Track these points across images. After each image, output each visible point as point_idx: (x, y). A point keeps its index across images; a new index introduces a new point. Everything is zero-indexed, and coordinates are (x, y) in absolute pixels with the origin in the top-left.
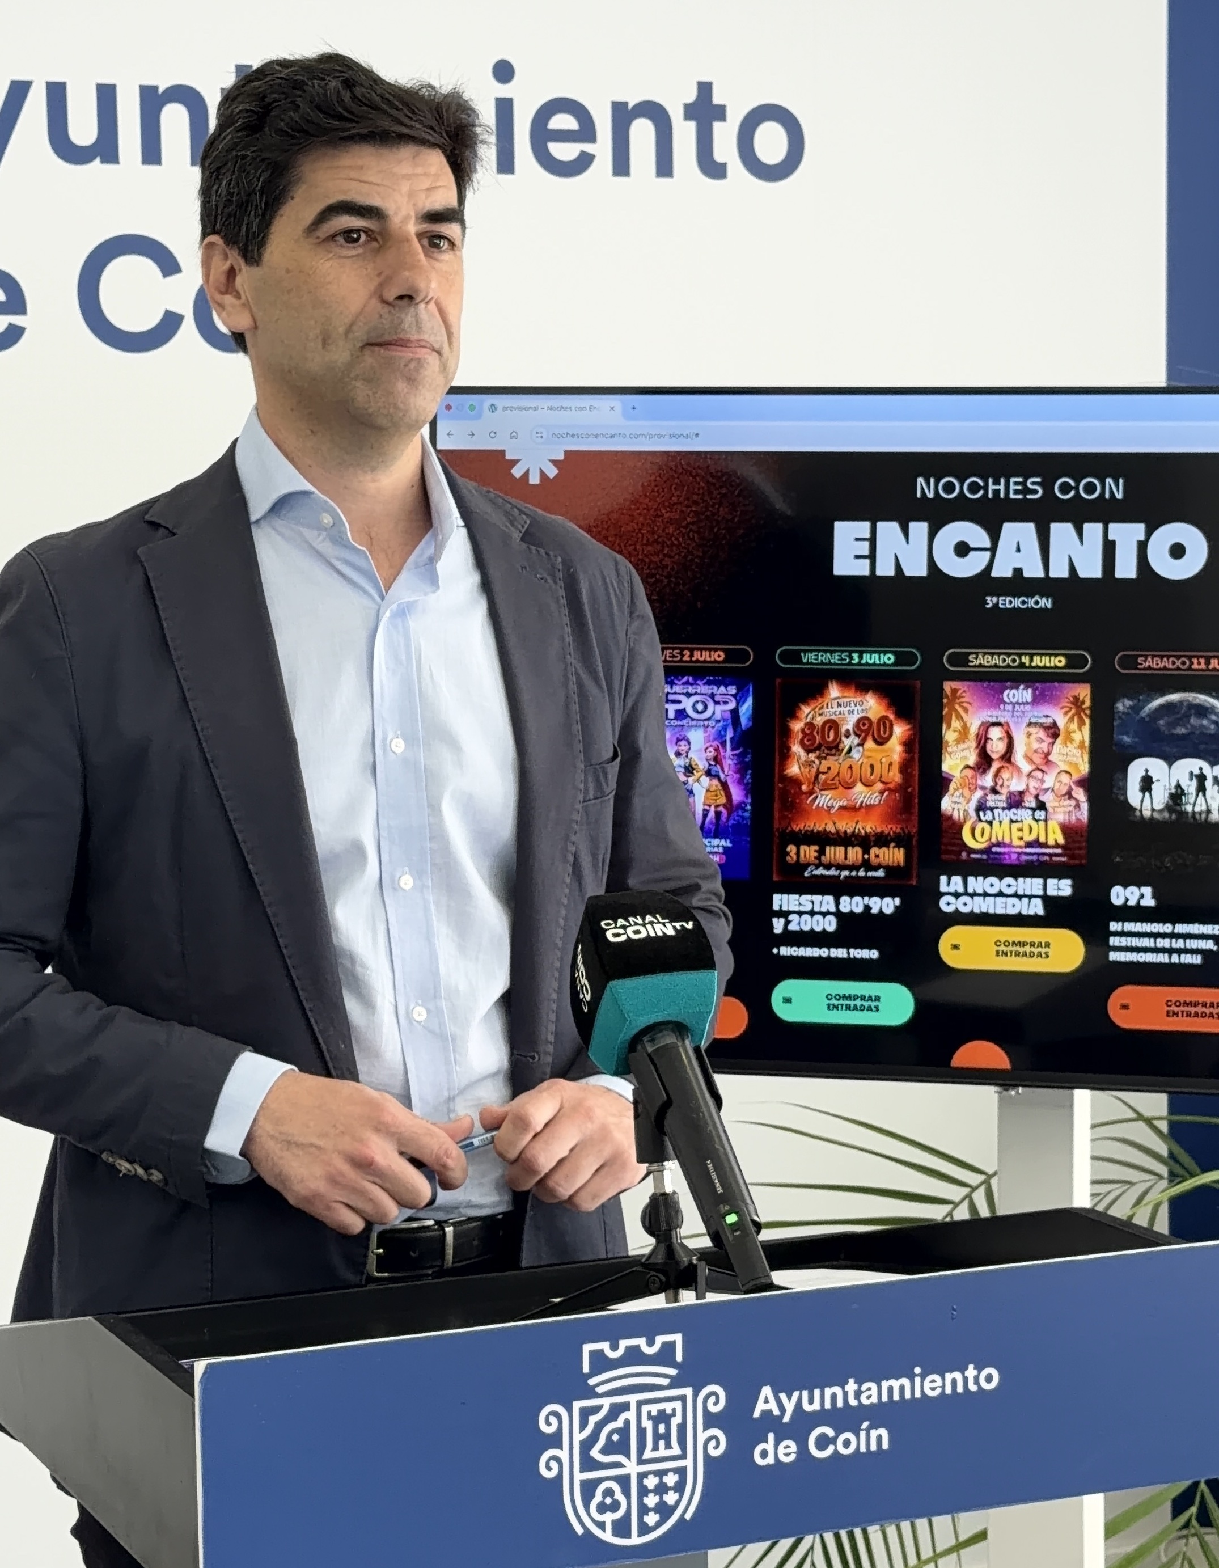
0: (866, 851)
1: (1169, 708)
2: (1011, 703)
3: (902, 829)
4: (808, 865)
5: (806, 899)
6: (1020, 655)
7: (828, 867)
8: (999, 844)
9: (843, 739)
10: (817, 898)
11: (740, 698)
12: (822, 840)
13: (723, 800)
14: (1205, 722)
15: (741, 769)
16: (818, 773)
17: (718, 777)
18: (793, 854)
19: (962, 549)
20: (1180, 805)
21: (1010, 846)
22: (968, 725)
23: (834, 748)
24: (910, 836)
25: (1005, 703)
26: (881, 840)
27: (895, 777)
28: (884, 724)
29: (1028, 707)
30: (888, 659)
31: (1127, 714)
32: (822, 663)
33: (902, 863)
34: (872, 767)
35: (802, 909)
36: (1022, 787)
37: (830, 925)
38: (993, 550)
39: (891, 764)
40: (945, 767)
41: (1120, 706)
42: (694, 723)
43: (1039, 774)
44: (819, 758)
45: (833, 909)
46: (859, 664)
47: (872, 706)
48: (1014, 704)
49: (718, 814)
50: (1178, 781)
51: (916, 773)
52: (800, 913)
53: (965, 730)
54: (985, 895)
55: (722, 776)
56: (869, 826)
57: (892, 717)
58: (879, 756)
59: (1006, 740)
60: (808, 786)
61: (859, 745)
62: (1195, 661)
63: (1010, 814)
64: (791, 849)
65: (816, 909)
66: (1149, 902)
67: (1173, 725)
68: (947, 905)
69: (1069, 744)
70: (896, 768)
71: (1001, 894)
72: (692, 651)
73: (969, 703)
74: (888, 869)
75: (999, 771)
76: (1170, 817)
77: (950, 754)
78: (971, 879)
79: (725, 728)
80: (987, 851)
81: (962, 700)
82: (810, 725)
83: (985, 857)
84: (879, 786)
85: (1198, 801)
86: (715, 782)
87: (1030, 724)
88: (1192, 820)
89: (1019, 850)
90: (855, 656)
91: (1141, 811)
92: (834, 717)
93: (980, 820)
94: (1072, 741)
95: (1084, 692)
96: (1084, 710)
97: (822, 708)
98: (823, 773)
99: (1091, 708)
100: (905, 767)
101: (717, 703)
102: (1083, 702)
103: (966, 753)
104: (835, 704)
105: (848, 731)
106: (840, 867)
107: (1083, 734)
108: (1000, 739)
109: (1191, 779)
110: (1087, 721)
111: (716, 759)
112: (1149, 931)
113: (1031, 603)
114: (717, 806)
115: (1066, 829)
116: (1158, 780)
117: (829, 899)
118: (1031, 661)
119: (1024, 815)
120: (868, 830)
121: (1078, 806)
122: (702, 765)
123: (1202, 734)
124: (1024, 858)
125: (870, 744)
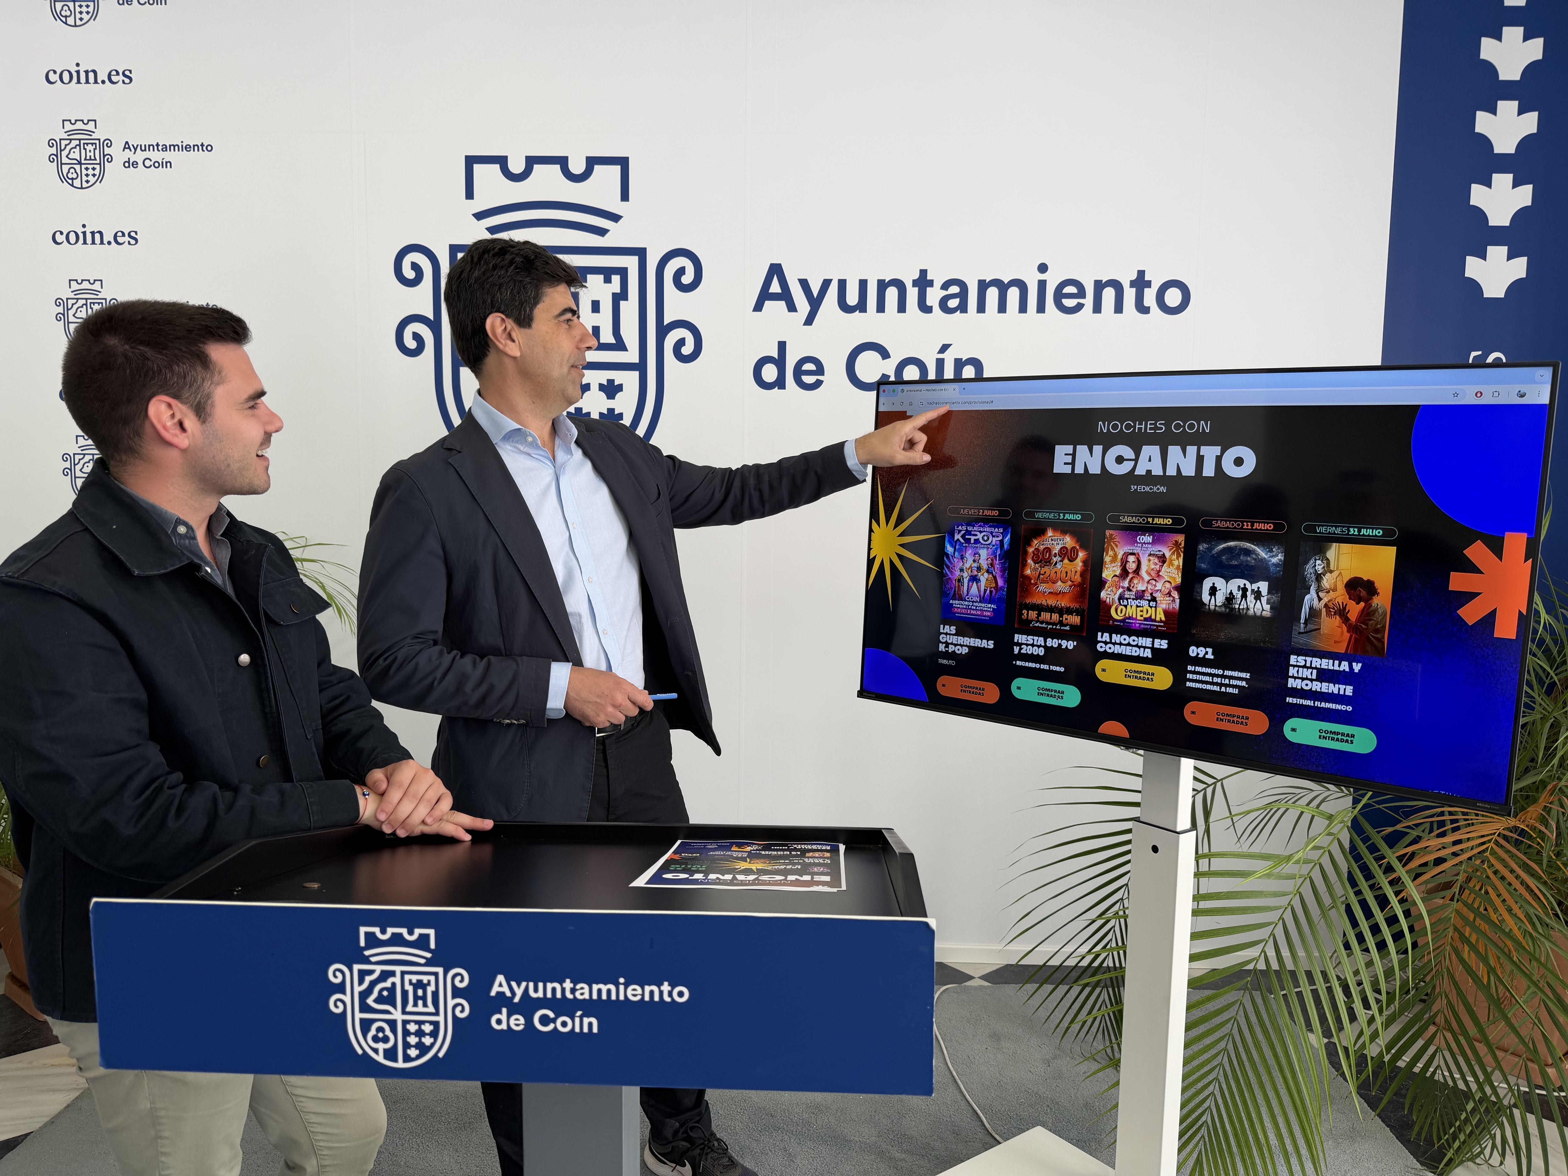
0: (1061, 616)
1: (1229, 550)
2: (1141, 543)
3: (1080, 606)
4: (1032, 621)
5: (1030, 637)
6: (1147, 517)
7: (1042, 623)
8: (1130, 618)
9: (1053, 557)
10: (1036, 638)
11: (1004, 535)
12: (1040, 609)
13: (994, 585)
14: (1249, 559)
15: (1003, 570)
16: (1040, 574)
17: (992, 573)
18: (1025, 615)
19: (1120, 460)
20: (1232, 604)
21: (1136, 619)
22: (1117, 553)
23: (1048, 562)
24: (1084, 611)
25: (1138, 543)
26: (1069, 611)
27: (1078, 578)
28: (1074, 551)
29: (1150, 546)
30: (1078, 517)
31: (1205, 552)
32: (1045, 518)
33: (1079, 624)
34: (1066, 572)
35: (1028, 642)
36: (1144, 589)
37: (1041, 652)
38: (1136, 460)
39: (1076, 572)
40: (1104, 575)
41: (1201, 547)
42: (983, 546)
43: (1154, 582)
44: (1041, 567)
45: (1043, 644)
46: (1063, 519)
47: (1068, 541)
48: (1142, 544)
49: (991, 592)
50: (1231, 590)
51: (1088, 577)
52: (1027, 645)
53: (1116, 555)
54: (1121, 644)
55: (994, 573)
56: (1063, 603)
57: (1078, 547)
58: (1070, 567)
59: (1137, 563)
60: (1035, 581)
61: (1060, 561)
62: (1245, 524)
63: (1137, 602)
64: (1025, 611)
65: (1035, 643)
66: (1210, 656)
67: (1231, 559)
68: (1100, 647)
69: (1171, 567)
70: (1078, 574)
71: (1129, 644)
72: (983, 510)
73: (1118, 542)
74: (1071, 626)
75: (1132, 579)
76: (1225, 611)
77: (1107, 568)
78: (1114, 636)
79: (996, 549)
80: (1123, 621)
81: (1115, 540)
82: (1037, 549)
83: (1122, 624)
84: (1069, 583)
85: (1242, 603)
86: (991, 576)
87: (1150, 555)
88: (1238, 613)
89: (1141, 622)
90: (1061, 515)
91: (1209, 605)
92: (1049, 546)
93: (1121, 605)
94: (1172, 565)
95: (1181, 538)
96: (1180, 549)
97: (1043, 541)
98: (1042, 575)
99: (1184, 547)
100: (1082, 574)
101: (993, 536)
102: (1180, 544)
103: (1115, 569)
104: (1050, 539)
105: (1055, 553)
106: (1048, 623)
107: (1179, 562)
108: (1134, 562)
109: (1239, 591)
110: (1182, 554)
111: (991, 564)
112: (1209, 672)
113: (1155, 489)
114: (990, 588)
115: (1166, 612)
116: (1220, 590)
117: (1042, 639)
118: (1153, 521)
119: (1145, 603)
120: (1063, 605)
121: (1174, 600)
122: (985, 567)
123: (1247, 565)
124: (1142, 626)
125: (1066, 561)
